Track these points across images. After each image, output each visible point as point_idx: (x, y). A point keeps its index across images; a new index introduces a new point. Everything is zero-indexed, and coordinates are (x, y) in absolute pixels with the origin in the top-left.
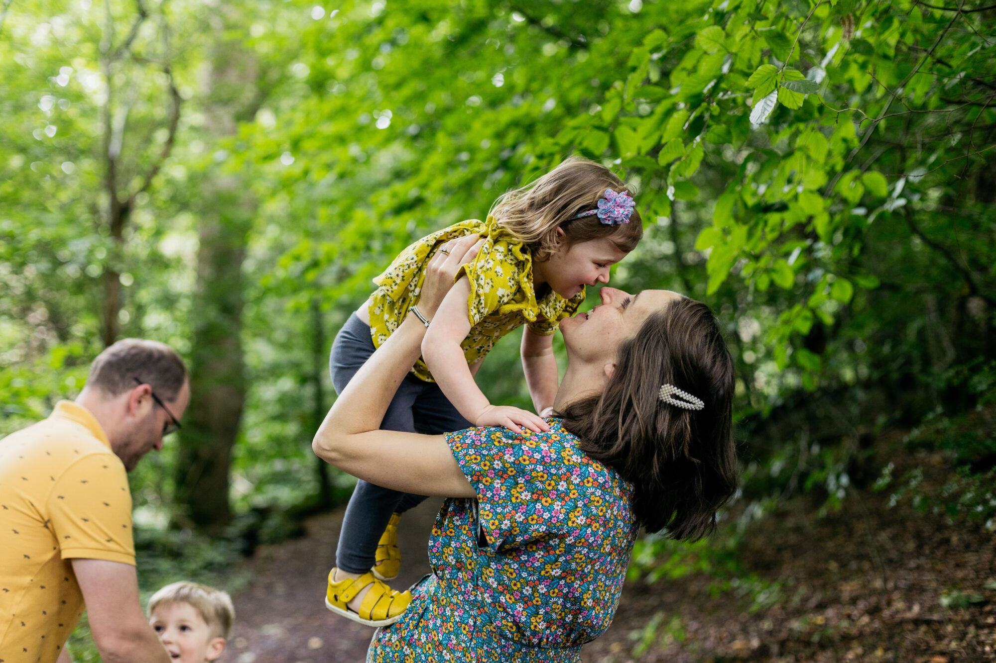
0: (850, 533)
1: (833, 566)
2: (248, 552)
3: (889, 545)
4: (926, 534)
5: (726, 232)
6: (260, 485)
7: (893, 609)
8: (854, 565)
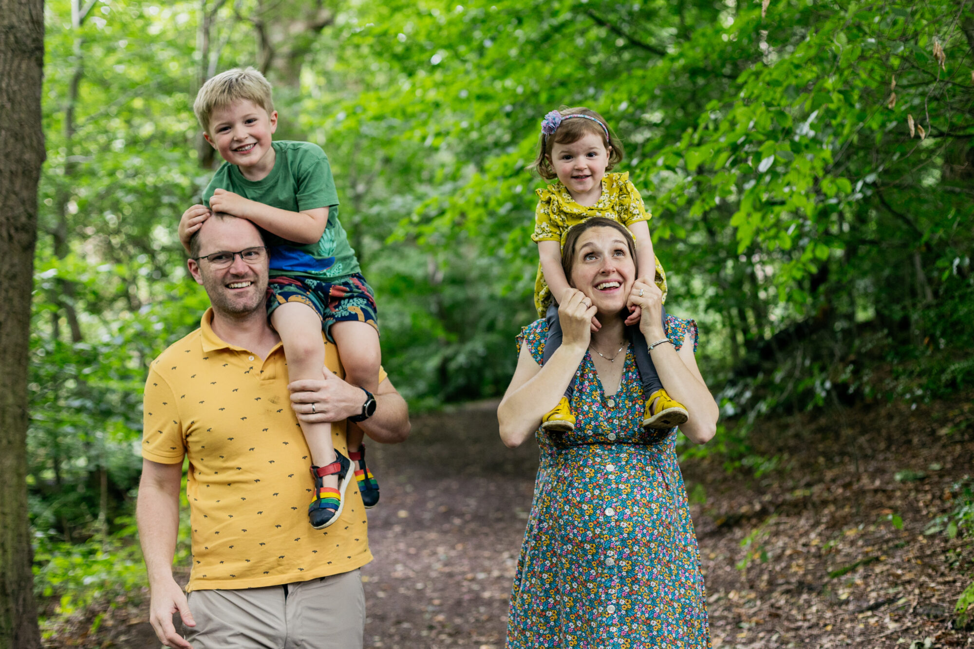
0: (837, 436)
1: (821, 460)
3: (866, 445)
4: (896, 437)
5: (749, 215)
7: (861, 484)
8: (837, 459)
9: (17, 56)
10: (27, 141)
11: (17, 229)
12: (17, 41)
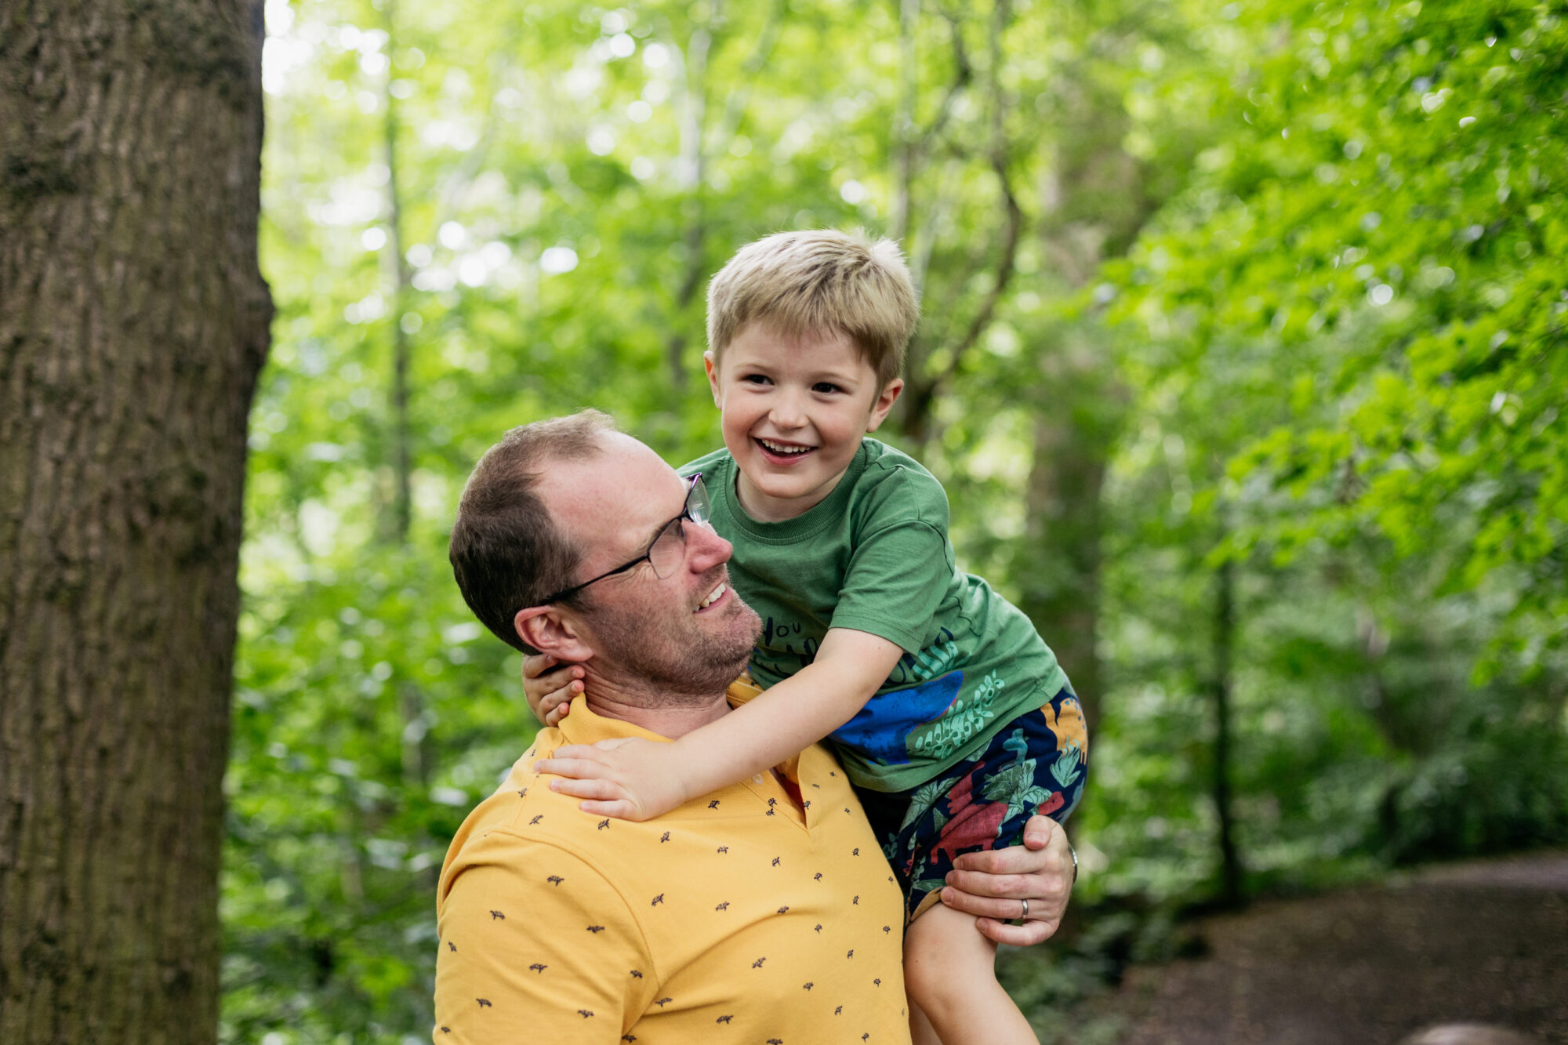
2: (1114, 980)
6: (1119, 859)
9: (163, 77)
10: (192, 292)
11: (154, 511)
12: (161, 40)
